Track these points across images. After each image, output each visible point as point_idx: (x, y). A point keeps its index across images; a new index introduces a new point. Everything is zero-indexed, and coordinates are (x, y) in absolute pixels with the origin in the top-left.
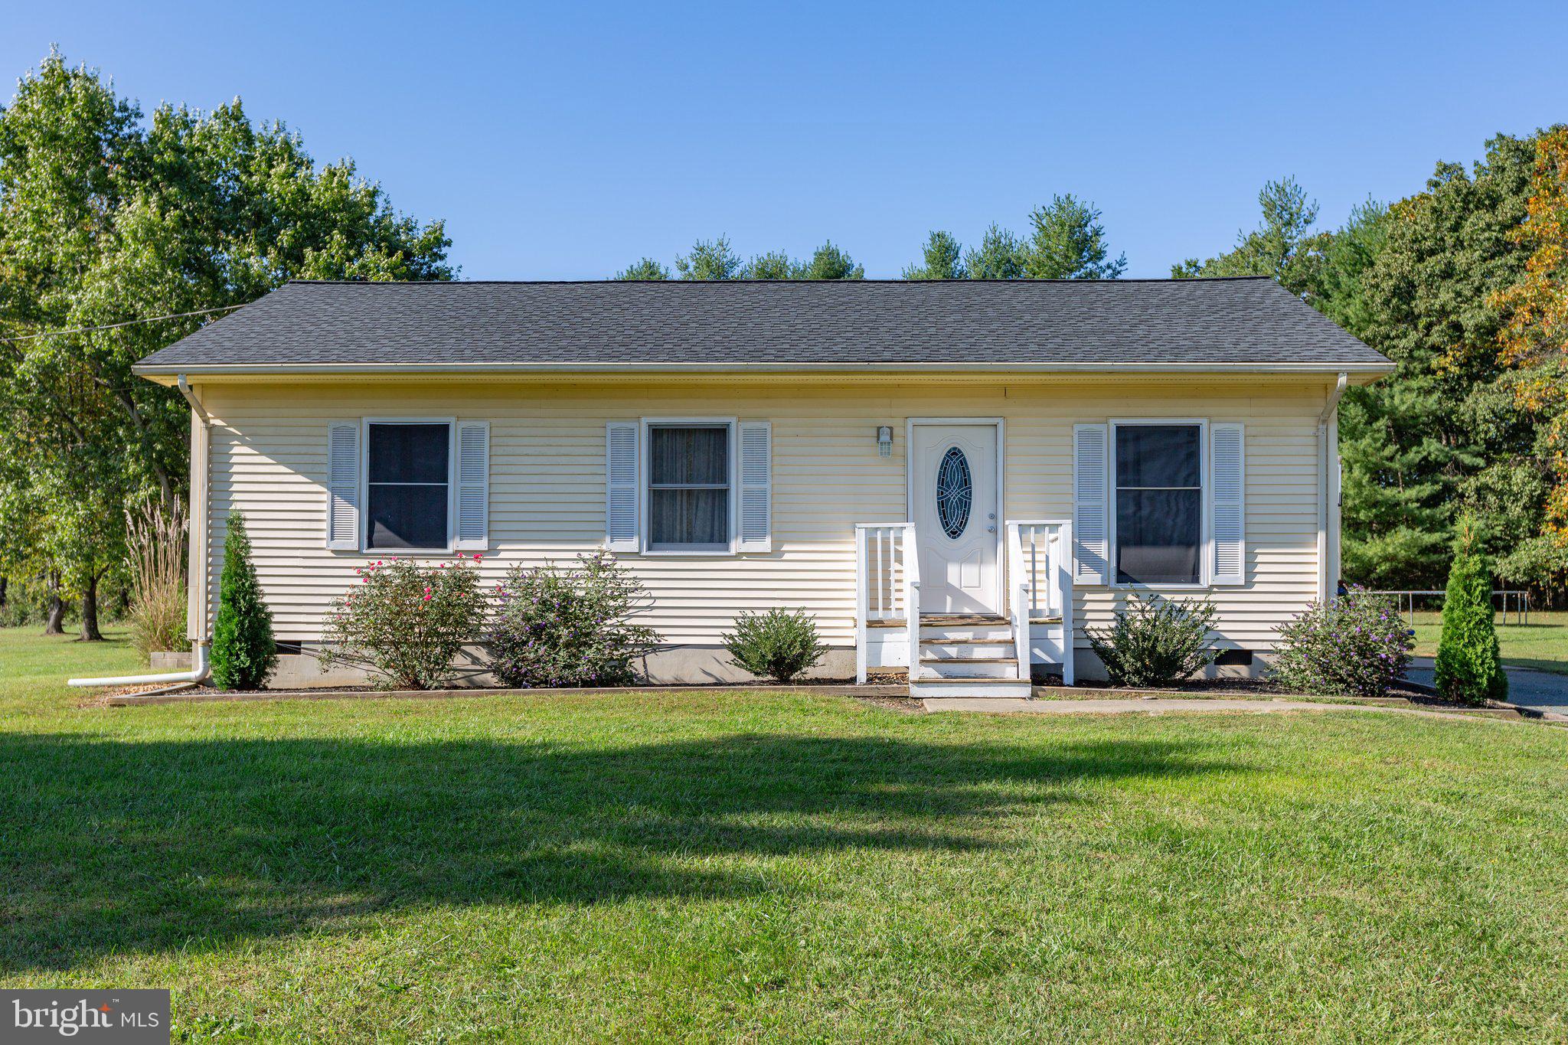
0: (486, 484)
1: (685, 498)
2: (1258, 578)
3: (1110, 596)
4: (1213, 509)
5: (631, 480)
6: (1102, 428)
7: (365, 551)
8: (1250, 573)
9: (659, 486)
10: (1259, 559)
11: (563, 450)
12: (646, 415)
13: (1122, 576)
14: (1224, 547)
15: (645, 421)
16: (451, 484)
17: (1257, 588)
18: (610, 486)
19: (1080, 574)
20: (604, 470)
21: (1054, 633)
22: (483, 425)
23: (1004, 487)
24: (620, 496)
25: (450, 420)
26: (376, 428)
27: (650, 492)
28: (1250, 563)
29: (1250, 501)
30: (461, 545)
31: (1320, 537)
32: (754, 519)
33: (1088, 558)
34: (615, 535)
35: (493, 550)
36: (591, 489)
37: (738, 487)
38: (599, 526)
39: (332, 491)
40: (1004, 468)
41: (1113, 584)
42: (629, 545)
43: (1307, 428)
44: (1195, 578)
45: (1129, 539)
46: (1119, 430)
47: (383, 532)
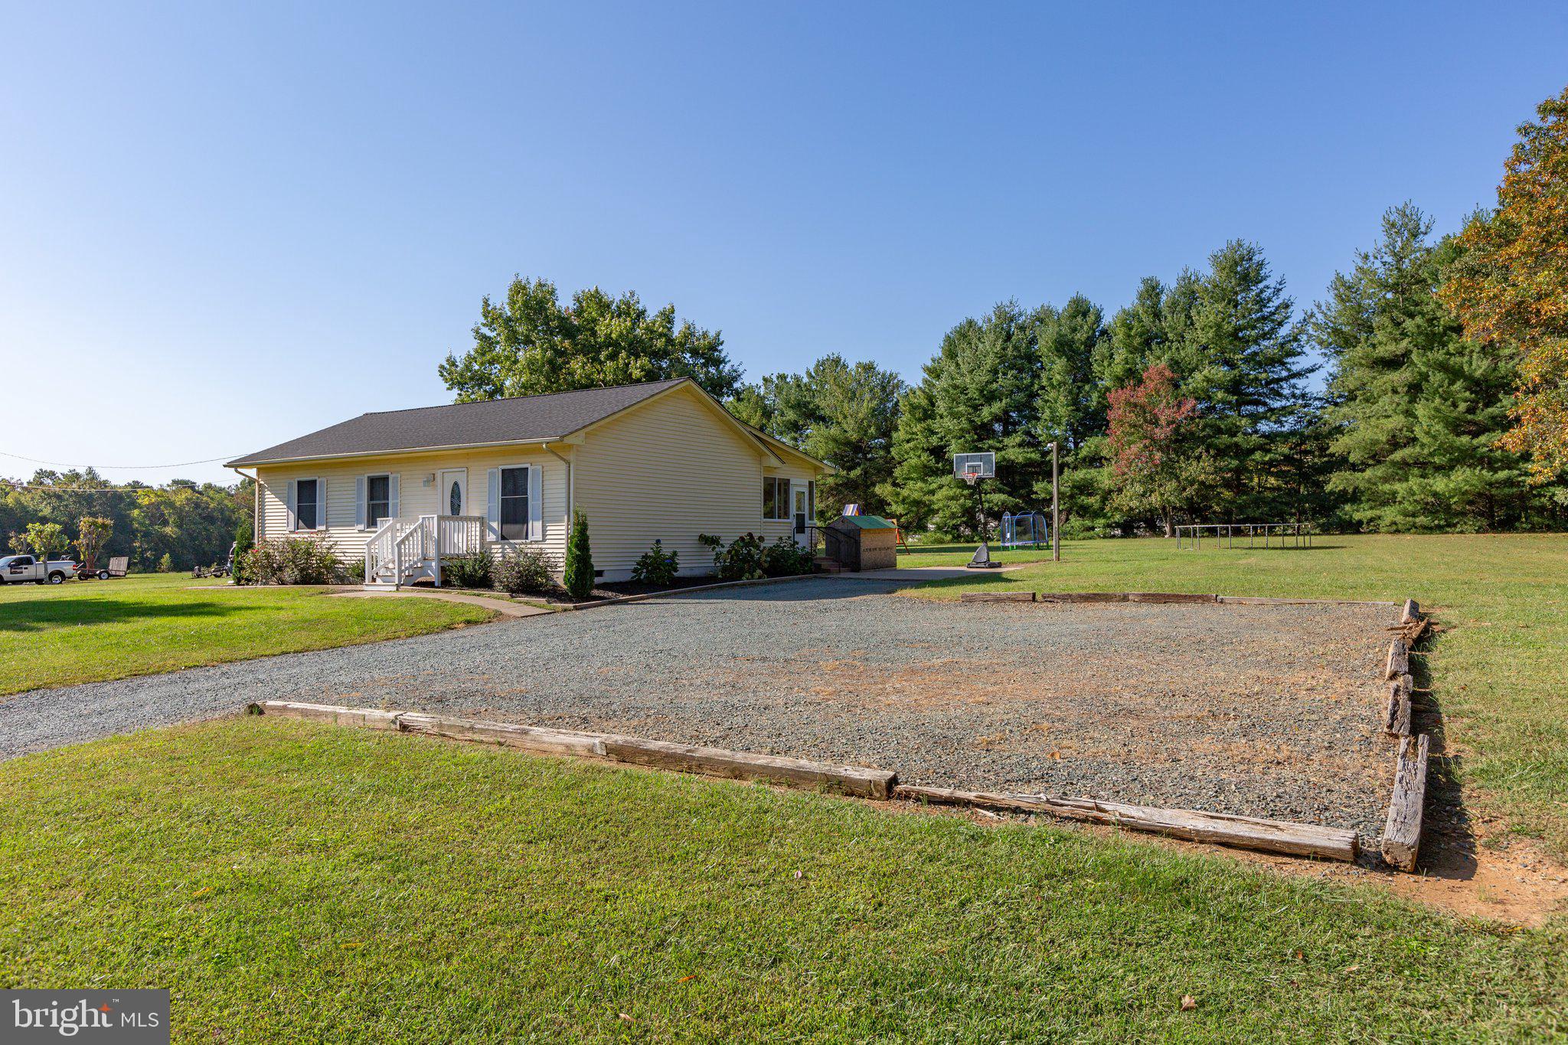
0: (325, 503)
1: (382, 505)
2: (548, 537)
3: (500, 546)
4: (531, 505)
5: (362, 500)
6: (497, 470)
7: (296, 531)
8: (544, 535)
9: (372, 502)
10: (548, 528)
11: (346, 488)
12: (367, 473)
13: (503, 538)
14: (535, 523)
15: (366, 476)
16: (318, 504)
17: (547, 542)
18: (357, 503)
19: (489, 536)
20: (355, 496)
21: (433, 564)
22: (325, 479)
23: (468, 499)
24: (359, 507)
25: (317, 478)
26: (299, 483)
27: (369, 505)
28: (544, 531)
29: (545, 501)
30: (319, 528)
31: (566, 517)
32: (395, 516)
33: (492, 529)
34: (359, 523)
35: (327, 530)
36: (353, 504)
37: (391, 502)
38: (353, 519)
39: (288, 507)
40: (468, 490)
41: (500, 541)
42: (361, 527)
43: (563, 466)
44: (527, 538)
45: (505, 521)
46: (503, 471)
47: (301, 523)
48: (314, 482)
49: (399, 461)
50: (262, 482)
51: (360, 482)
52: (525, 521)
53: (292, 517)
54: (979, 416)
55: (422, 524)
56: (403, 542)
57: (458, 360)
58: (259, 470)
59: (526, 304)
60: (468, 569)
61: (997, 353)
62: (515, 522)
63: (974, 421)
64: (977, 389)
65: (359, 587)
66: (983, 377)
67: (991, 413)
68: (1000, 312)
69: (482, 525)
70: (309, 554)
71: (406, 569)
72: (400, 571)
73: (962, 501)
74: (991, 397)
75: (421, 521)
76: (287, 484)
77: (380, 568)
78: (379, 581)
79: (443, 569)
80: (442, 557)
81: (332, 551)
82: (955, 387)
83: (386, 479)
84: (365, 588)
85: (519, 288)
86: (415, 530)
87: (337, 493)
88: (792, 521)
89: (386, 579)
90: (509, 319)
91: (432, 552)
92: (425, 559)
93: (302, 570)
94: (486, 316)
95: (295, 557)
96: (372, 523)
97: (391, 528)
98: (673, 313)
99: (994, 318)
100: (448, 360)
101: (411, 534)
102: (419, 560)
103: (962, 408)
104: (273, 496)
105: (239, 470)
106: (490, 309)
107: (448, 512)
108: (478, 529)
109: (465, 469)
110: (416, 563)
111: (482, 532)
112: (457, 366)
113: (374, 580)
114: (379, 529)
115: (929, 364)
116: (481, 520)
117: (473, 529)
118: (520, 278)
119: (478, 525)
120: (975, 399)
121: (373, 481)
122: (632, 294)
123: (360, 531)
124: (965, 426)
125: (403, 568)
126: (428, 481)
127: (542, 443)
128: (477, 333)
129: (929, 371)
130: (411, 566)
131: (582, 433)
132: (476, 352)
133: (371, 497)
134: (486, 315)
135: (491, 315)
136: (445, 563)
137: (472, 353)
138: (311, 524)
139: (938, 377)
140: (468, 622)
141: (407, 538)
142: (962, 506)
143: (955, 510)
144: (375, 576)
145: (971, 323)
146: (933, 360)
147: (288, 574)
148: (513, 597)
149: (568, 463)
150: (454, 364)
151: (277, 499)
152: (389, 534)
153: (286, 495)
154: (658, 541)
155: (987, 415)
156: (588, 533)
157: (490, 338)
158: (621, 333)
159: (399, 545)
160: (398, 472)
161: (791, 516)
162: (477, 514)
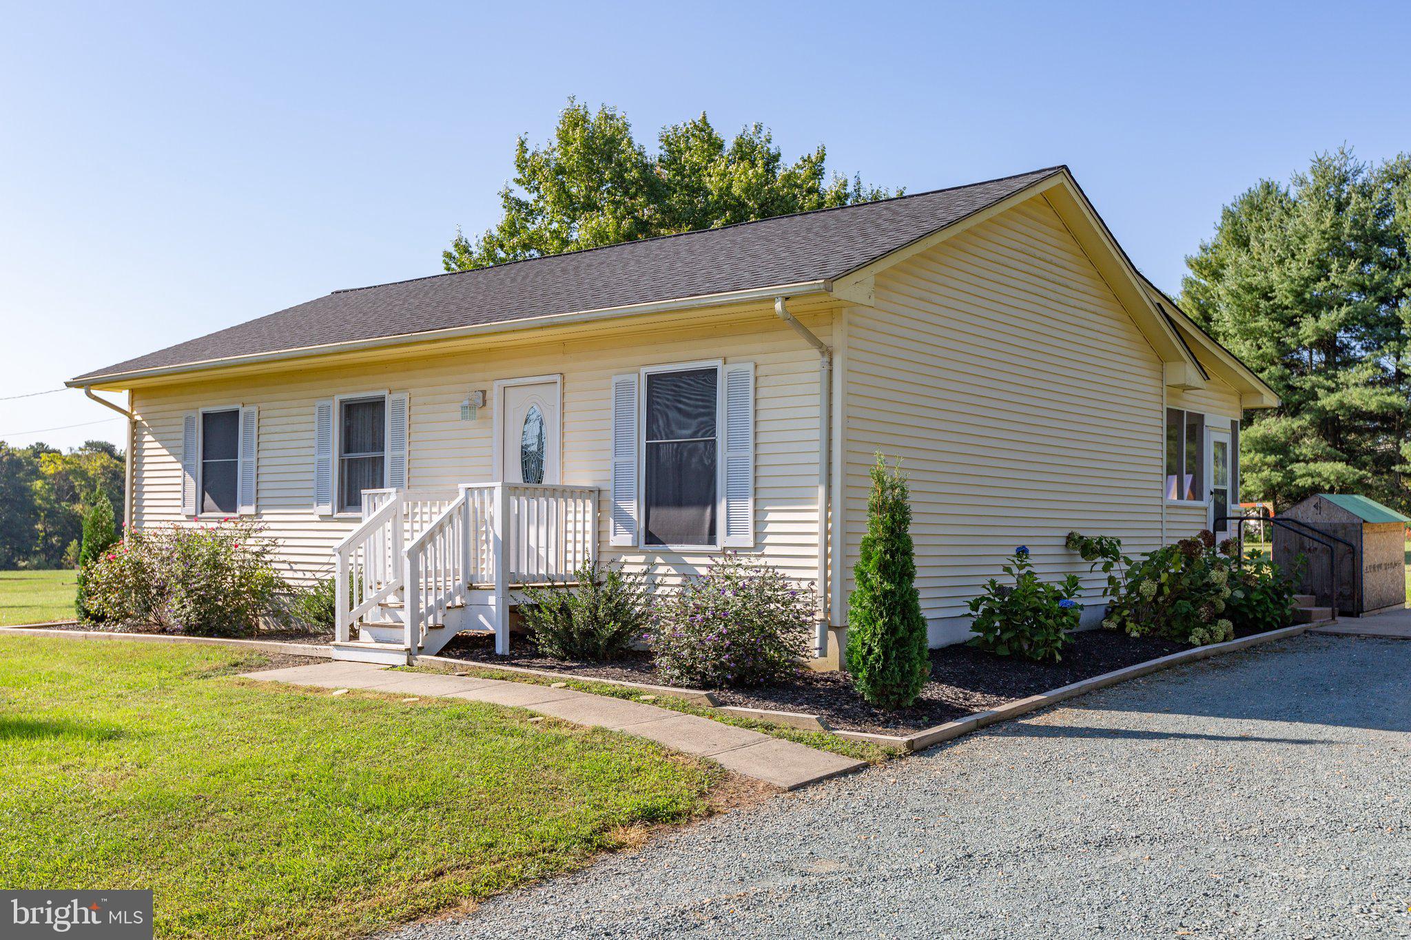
0: (255, 459)
1: (371, 463)
2: (769, 539)
3: (641, 558)
4: (725, 459)
5: (328, 451)
6: (634, 377)
7: (199, 516)
8: (758, 535)
9: (349, 456)
10: (770, 517)
11: (296, 427)
12: (339, 393)
13: (651, 538)
14: (735, 505)
15: (337, 399)
16: (240, 460)
17: (768, 550)
18: (317, 457)
19: (615, 534)
20: (314, 443)
21: (492, 600)
22: (254, 409)
23: (562, 445)
24: (322, 465)
25: (239, 406)
26: (206, 416)
27: (342, 461)
28: (759, 523)
29: (761, 450)
30: (243, 510)
31: (821, 491)
32: (398, 484)
33: (622, 518)
34: (321, 500)
35: (258, 515)
36: (309, 460)
37: (388, 455)
38: (311, 492)
39: (185, 468)
40: (563, 425)
41: (642, 545)
42: (326, 509)
43: (812, 360)
44: (712, 540)
45: (654, 499)
46: (652, 379)
47: (209, 500)
48: (236, 413)
49: (407, 365)
50: (138, 418)
51: (324, 413)
52: (708, 499)
53: (192, 486)
54: (1294, 335)
55: (465, 504)
56: (421, 546)
57: (473, 242)
58: (133, 392)
59: (588, 144)
60: (579, 618)
61: (1324, 232)
62: (679, 502)
63: (1284, 344)
64: (1292, 291)
65: (321, 649)
66: (1300, 268)
67: (1318, 329)
68: (1322, 168)
69: (598, 507)
70: (217, 566)
71: (430, 610)
72: (417, 618)
73: (1266, 473)
74: (1315, 307)
75: (462, 495)
76: (182, 421)
77: (368, 607)
78: (364, 635)
79: (514, 610)
80: (512, 584)
81: (268, 558)
82: (1250, 289)
83: (377, 405)
84: (336, 654)
85: (576, 120)
86: (450, 518)
87: (276, 437)
88: (1208, 502)
89: (384, 633)
90: (561, 170)
91: (488, 570)
92: (471, 588)
93: (202, 600)
94: (521, 168)
95: (187, 575)
96: (349, 500)
97: (393, 514)
98: (822, 159)
99: (1310, 178)
100: (456, 245)
101: (440, 527)
102: (458, 590)
103: (1263, 322)
104: (157, 445)
105: (94, 392)
106: (527, 156)
107: (516, 477)
108: (589, 517)
109: (558, 378)
110: (450, 597)
111: (598, 523)
112: (471, 253)
113: (354, 635)
114: (367, 515)
115: (1196, 253)
116: (596, 494)
117: (580, 517)
118: (576, 103)
119: (589, 506)
120: (1287, 308)
121: (350, 409)
122: (759, 128)
123: (324, 518)
124: (1269, 350)
125: (423, 610)
126: (472, 407)
127: (772, 300)
128: (506, 197)
129: (1199, 266)
130: (440, 604)
131: (868, 275)
132: (502, 230)
133: (348, 445)
134: (522, 164)
135: (528, 167)
136: (522, 599)
137: (496, 233)
138: (227, 501)
139: (1217, 276)
140: (651, 817)
141: (431, 536)
142: (1266, 481)
143: (1253, 488)
144: (357, 624)
145: (1268, 188)
146: (1204, 249)
147: (176, 609)
148: (717, 703)
149: (828, 352)
150: (466, 250)
151: (165, 452)
152: (389, 526)
153: (181, 443)
154: (1022, 552)
155: (1309, 332)
156: (911, 530)
157: (527, 205)
158: (749, 183)
159: (413, 555)
160: (403, 389)
161: (1206, 494)
162: (583, 479)
